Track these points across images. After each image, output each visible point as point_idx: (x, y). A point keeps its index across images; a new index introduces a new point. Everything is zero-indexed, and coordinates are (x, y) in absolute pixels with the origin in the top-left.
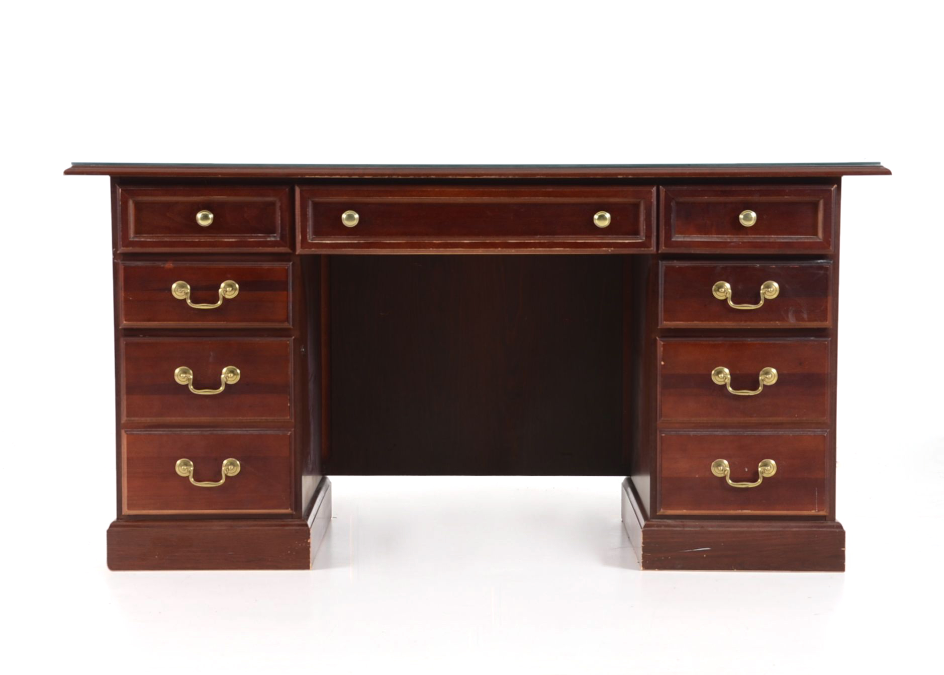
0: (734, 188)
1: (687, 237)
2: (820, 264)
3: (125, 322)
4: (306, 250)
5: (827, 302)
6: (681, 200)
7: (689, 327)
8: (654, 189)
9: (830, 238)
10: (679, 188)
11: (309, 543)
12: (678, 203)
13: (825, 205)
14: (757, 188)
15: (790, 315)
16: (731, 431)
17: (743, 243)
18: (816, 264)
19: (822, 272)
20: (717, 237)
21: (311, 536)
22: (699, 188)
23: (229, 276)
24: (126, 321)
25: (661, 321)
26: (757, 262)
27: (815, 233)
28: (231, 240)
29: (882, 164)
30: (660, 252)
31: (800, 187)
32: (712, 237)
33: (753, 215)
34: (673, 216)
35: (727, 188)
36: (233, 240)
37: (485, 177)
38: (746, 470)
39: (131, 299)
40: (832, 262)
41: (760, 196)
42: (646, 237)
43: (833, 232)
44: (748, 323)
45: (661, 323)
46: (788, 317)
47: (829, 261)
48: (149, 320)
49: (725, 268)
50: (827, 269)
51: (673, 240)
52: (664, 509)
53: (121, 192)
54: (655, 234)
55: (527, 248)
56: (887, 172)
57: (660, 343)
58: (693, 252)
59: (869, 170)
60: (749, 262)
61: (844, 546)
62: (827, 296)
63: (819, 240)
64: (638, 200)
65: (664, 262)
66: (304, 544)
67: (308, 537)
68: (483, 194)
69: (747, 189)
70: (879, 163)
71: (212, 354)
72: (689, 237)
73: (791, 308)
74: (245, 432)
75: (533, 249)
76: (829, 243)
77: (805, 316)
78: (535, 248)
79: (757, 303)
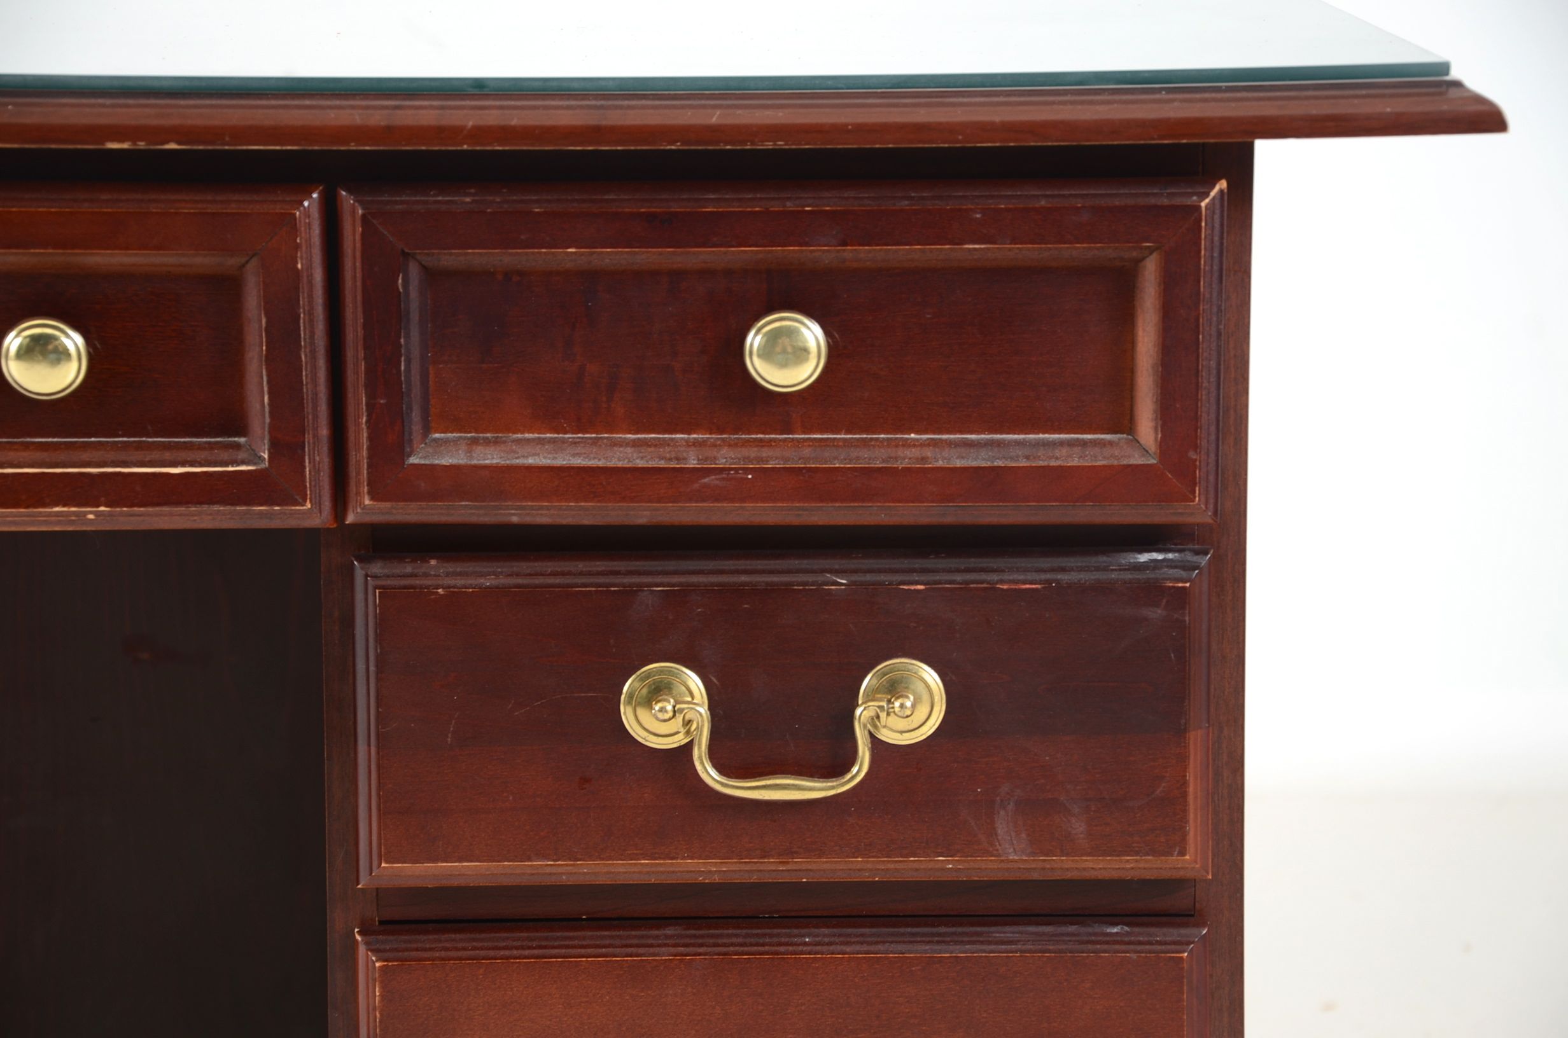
0: (713, 203)
1: (487, 442)
2: (1149, 575)
5: (1183, 759)
6: (451, 259)
7: (506, 881)
8: (311, 202)
9: (1196, 447)
10: (437, 199)
12: (432, 276)
13: (1169, 284)
14: (830, 201)
15: (1002, 826)
17: (763, 473)
18: (1128, 576)
19: (1156, 613)
20: (635, 444)
22: (538, 203)
25: (371, 855)
26: (836, 564)
27: (1124, 423)
29: (1455, 74)
30: (350, 519)
31: (1041, 197)
32: (615, 444)
33: (812, 334)
34: (412, 340)
35: (678, 203)
40: (1204, 560)
41: (844, 243)
42: (276, 447)
43: (1207, 416)
44: (799, 862)
45: (372, 865)
46: (992, 833)
47: (1190, 557)
49: (677, 598)
50: (1180, 598)
51: (413, 460)
54: (324, 432)
57: (369, 962)
58: (515, 519)
59: (1389, 108)
60: (795, 563)
62: (1181, 732)
63: (1137, 459)
64: (232, 261)
65: (377, 568)
69: (776, 208)
70: (1444, 68)
72: (496, 442)
73: (1005, 788)
76: (1186, 474)
77: (1078, 827)
79: (838, 767)
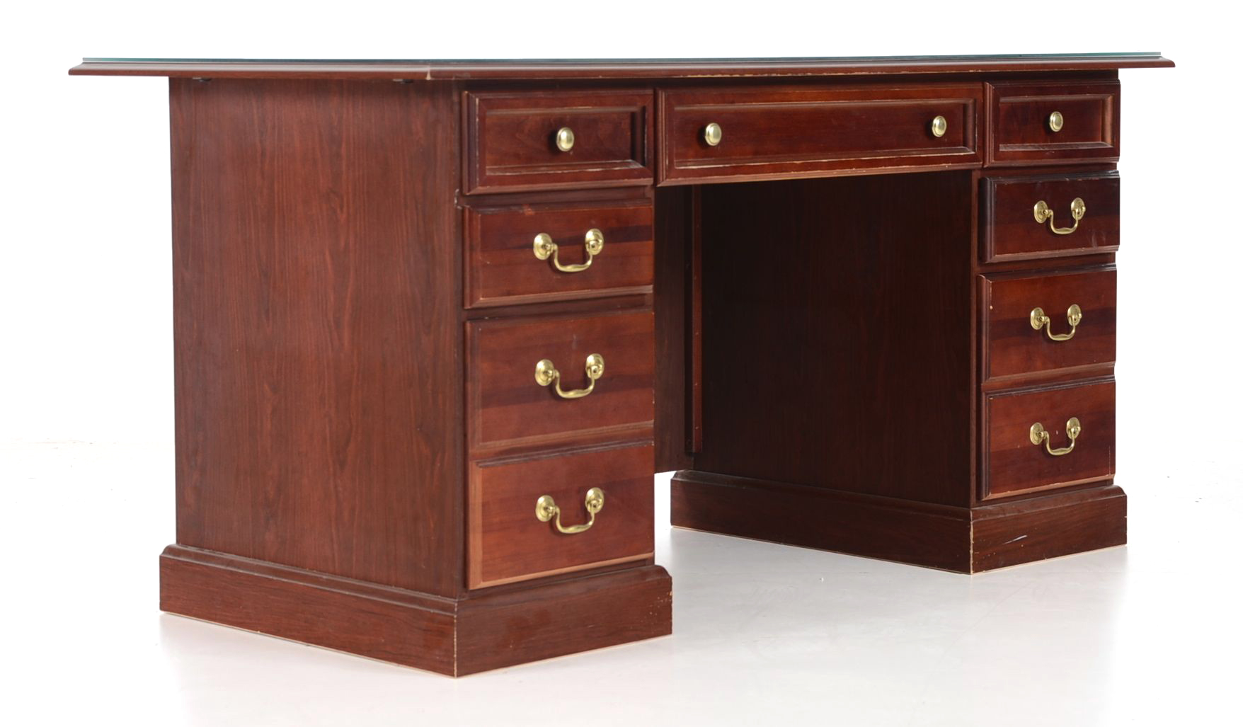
0: (1047, 84)
1: (1009, 146)
3: (481, 299)
4: (673, 179)
6: (1004, 100)
10: (1003, 84)
11: (671, 597)
13: (1113, 104)
14: (1065, 83)
15: (1093, 239)
16: (1042, 387)
17: (1055, 151)
21: (674, 587)
23: (593, 222)
24: (483, 297)
25: (991, 254)
28: (595, 170)
30: (985, 166)
31: (1096, 83)
33: (1061, 117)
35: (1042, 84)
36: (598, 170)
37: (856, 73)
38: (1057, 433)
39: (488, 263)
41: (1064, 94)
42: (979, 147)
44: (1061, 251)
45: (991, 257)
46: (1091, 241)
48: (509, 294)
49: (1044, 185)
51: (1001, 150)
52: (992, 493)
53: (479, 103)
55: (877, 167)
56: (1170, 64)
57: (987, 284)
61: (1126, 515)
63: (1110, 146)
65: (992, 178)
66: (666, 600)
67: (670, 589)
68: (838, 97)
69: (1057, 85)
70: (1160, 53)
71: (575, 337)
73: (1093, 229)
74: (606, 447)
75: (883, 168)
78: (885, 166)
